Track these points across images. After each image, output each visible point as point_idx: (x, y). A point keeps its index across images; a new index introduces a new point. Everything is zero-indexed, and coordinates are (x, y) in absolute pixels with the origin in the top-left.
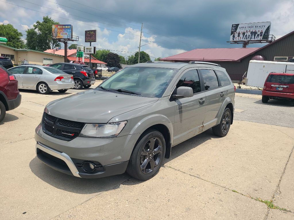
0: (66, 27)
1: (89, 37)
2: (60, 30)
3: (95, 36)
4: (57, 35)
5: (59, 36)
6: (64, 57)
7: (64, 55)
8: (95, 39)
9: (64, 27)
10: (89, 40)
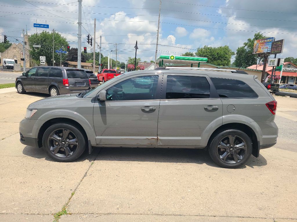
0: (268, 40)
1: (275, 48)
2: (261, 45)
3: (281, 46)
4: (258, 50)
5: (259, 51)
6: (262, 72)
7: (262, 70)
8: (281, 50)
9: (266, 41)
10: (275, 51)
